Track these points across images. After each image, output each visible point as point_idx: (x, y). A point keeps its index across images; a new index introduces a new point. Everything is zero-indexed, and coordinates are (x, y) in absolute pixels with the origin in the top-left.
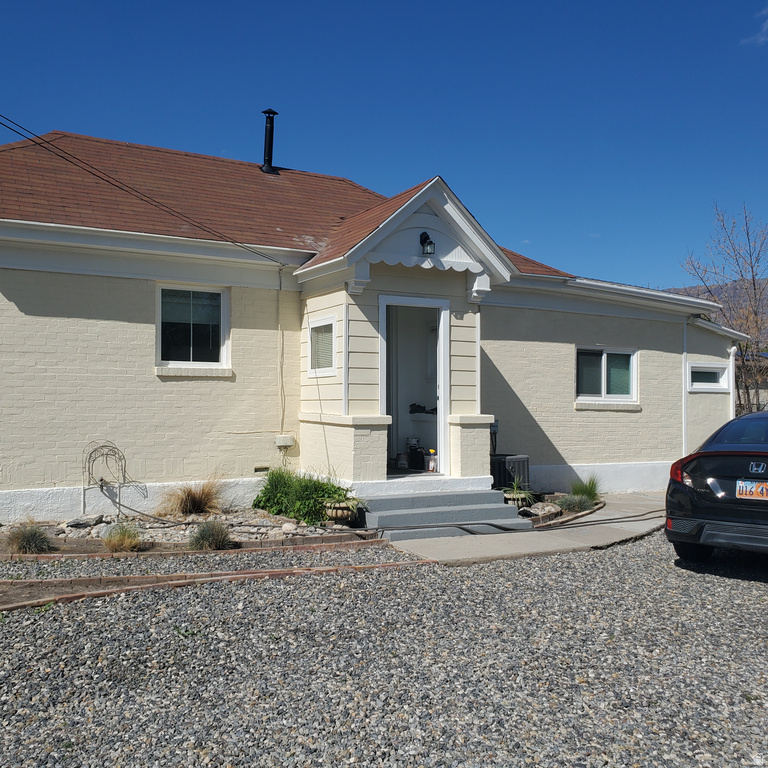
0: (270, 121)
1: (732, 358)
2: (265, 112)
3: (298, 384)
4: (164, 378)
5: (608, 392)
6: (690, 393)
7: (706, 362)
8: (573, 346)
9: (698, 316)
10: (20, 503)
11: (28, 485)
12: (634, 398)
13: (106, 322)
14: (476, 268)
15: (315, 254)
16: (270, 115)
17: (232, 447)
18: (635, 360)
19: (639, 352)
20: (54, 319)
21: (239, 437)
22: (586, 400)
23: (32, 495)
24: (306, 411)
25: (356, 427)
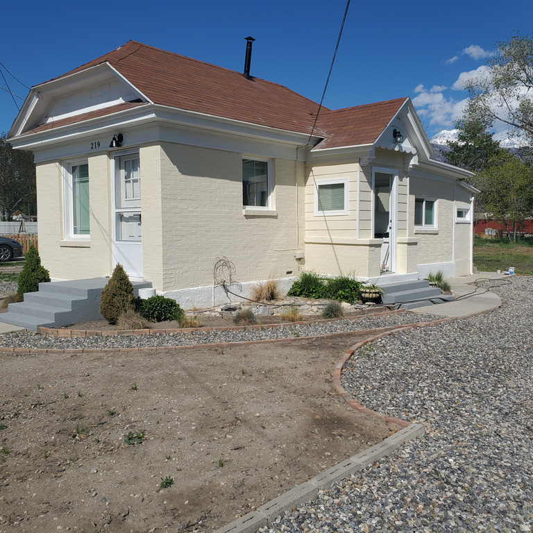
0: (250, 45)
1: (472, 204)
2: (247, 39)
3: (304, 220)
4: (247, 217)
5: (426, 223)
6: (457, 223)
7: (462, 205)
8: (414, 196)
9: (461, 180)
10: (184, 298)
11: (187, 286)
12: (435, 226)
13: (220, 180)
14: (414, 151)
15: (322, 139)
16: (250, 40)
17: (276, 259)
18: (436, 204)
19: (438, 201)
20: (196, 178)
21: (279, 253)
22: (418, 228)
23: (189, 292)
24: (308, 237)
25: (370, 246)
